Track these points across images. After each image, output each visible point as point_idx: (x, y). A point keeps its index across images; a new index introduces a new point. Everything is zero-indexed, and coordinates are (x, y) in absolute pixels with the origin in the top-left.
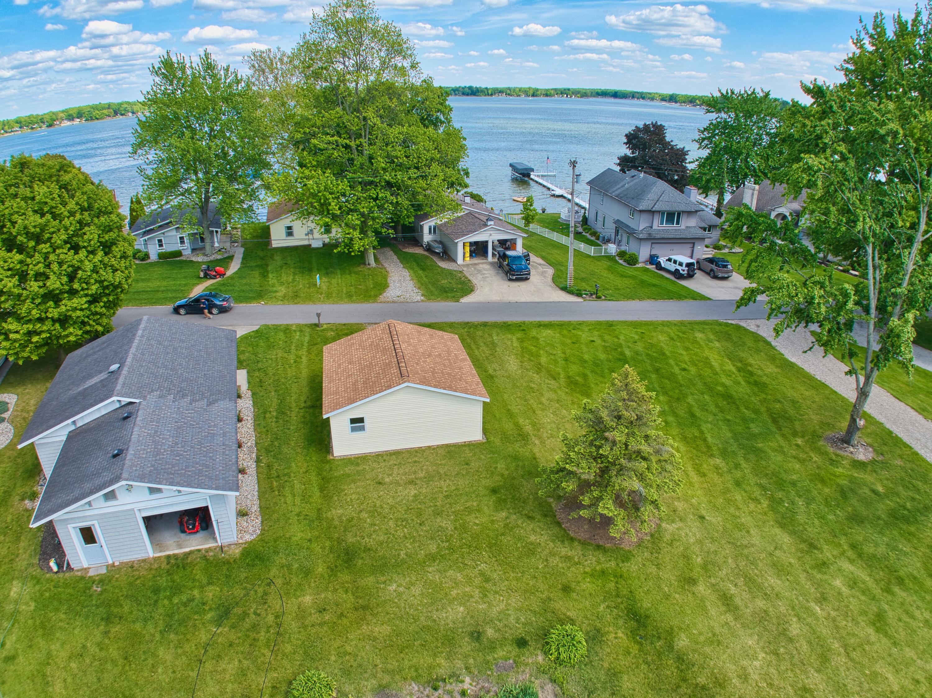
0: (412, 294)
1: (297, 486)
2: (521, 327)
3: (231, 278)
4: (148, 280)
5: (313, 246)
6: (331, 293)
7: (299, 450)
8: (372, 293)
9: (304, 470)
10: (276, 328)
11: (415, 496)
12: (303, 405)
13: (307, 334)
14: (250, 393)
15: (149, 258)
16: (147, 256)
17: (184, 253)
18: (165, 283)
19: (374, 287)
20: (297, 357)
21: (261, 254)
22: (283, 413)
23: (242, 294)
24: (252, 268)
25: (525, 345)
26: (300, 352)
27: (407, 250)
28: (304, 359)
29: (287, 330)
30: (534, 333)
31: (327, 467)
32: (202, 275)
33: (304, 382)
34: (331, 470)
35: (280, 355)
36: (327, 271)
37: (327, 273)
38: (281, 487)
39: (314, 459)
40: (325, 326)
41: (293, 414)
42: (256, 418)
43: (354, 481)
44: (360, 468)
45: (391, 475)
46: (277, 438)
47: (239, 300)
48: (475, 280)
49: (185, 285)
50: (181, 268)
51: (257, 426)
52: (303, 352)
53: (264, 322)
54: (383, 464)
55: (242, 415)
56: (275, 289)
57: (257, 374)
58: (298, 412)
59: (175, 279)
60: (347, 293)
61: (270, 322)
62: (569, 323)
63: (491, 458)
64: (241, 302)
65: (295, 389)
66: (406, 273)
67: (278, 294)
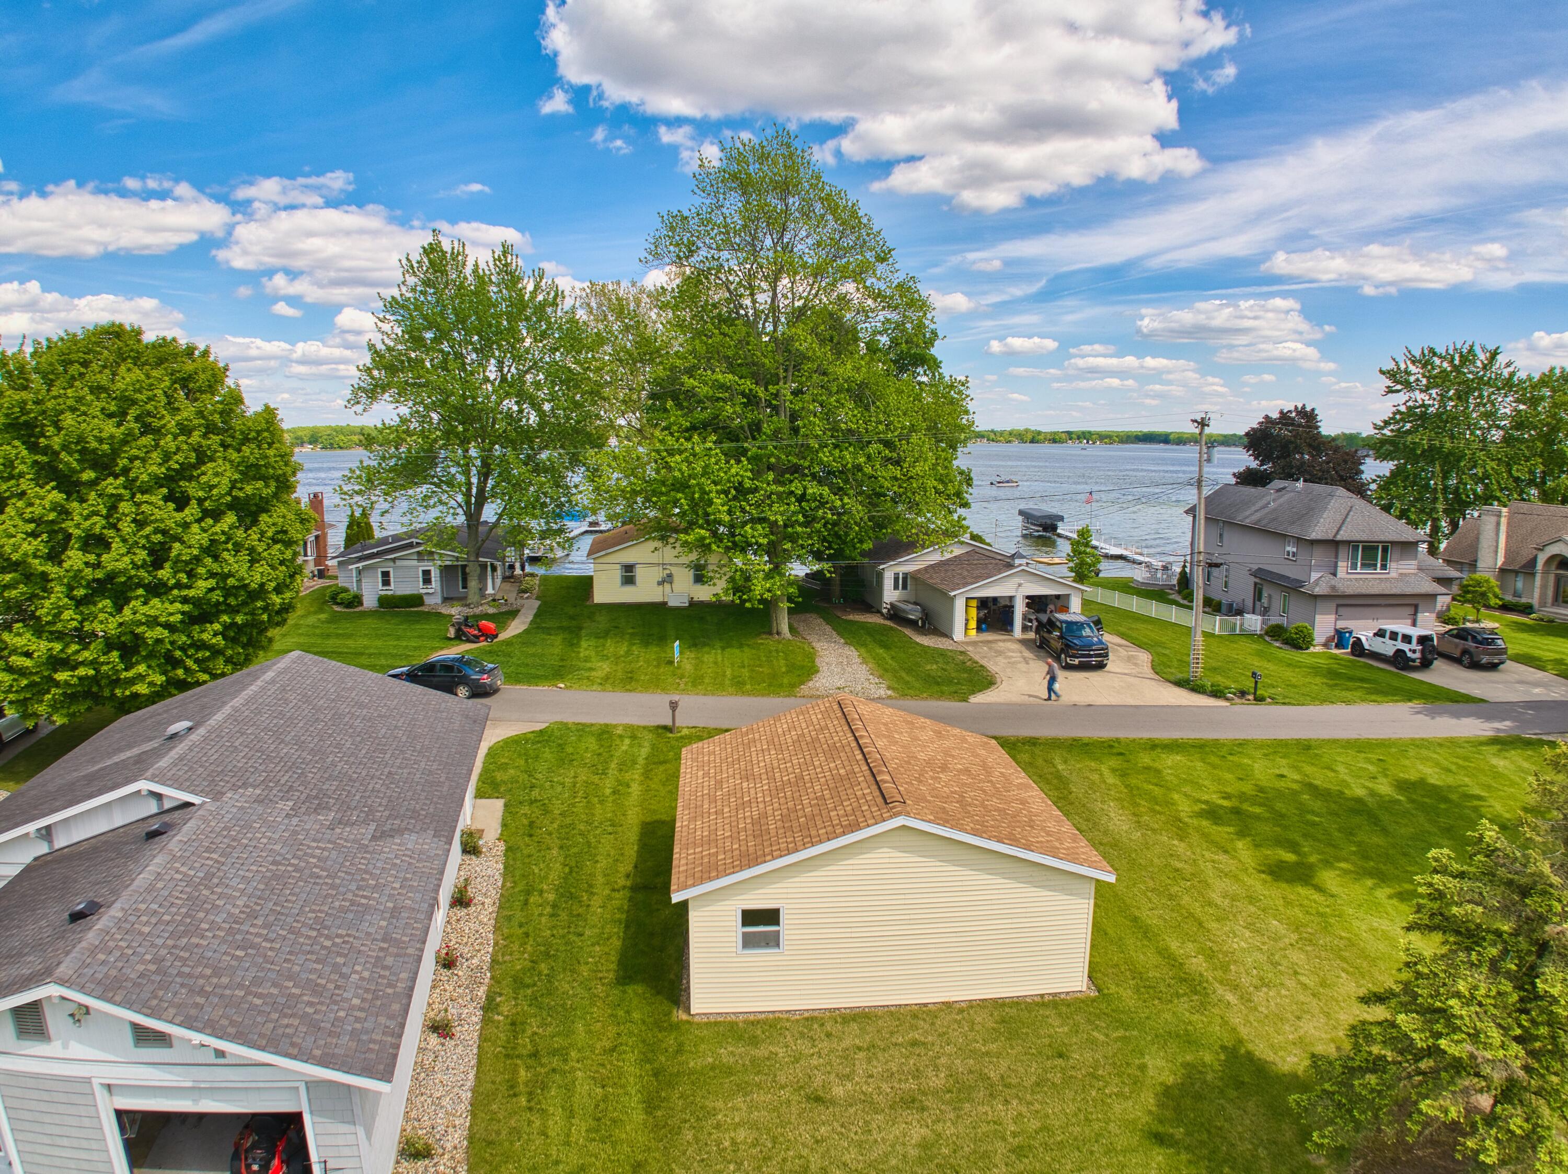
0: (866, 684)
1: (584, 1088)
2: (1110, 748)
3: (508, 643)
4: (349, 636)
5: (670, 604)
6: (702, 677)
7: (600, 989)
8: (785, 681)
9: (608, 1044)
10: (582, 729)
11: (924, 1145)
12: (622, 882)
13: (646, 744)
14: (502, 846)
15: (360, 604)
16: (357, 600)
17: (428, 600)
18: (379, 643)
19: (788, 672)
20: (620, 782)
21: (571, 611)
22: (572, 896)
23: (522, 670)
24: (548, 631)
25: (1133, 782)
26: (627, 776)
27: (851, 617)
28: (635, 789)
29: (605, 734)
30: (1145, 759)
31: (670, 1041)
32: (452, 633)
33: (632, 835)
34: (680, 1051)
35: (582, 778)
36: (695, 642)
37: (695, 645)
38: (539, 1085)
39: (636, 1015)
40: (685, 732)
41: (596, 902)
42: (505, 902)
43: (742, 1089)
44: (761, 1052)
45: (848, 1077)
46: (547, 955)
47: (515, 678)
48: (994, 666)
49: (415, 648)
50: (418, 622)
51: (502, 920)
52: (636, 775)
53: (558, 718)
54: (825, 1045)
55: (471, 892)
56: (589, 665)
57: (526, 809)
58: (609, 898)
59: (399, 638)
60: (734, 677)
61: (570, 718)
62: (1216, 743)
63: (1124, 1039)
64: (518, 681)
65: (606, 846)
66: (852, 653)
67: (593, 674)
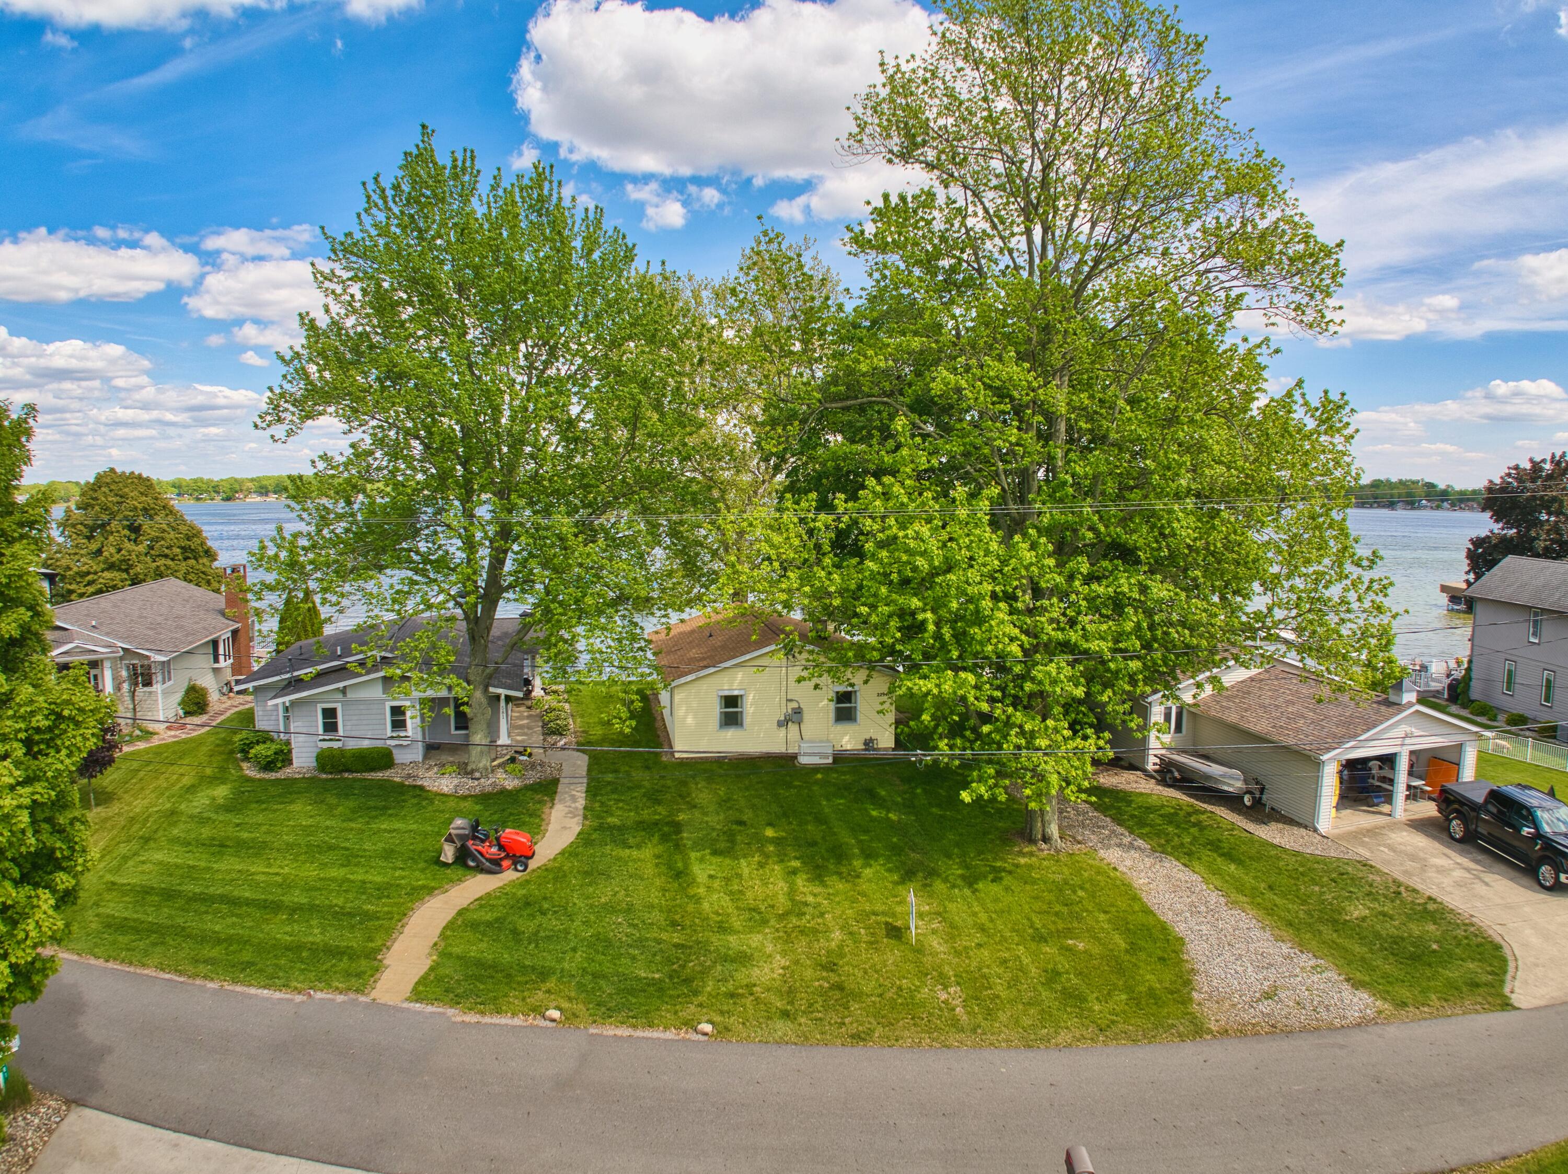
0: (1302, 975)
3: (555, 872)
5: (800, 759)
6: (984, 981)
8: (1152, 981)
15: (288, 761)
16: (283, 757)
17: (400, 757)
27: (1101, 781)
32: (449, 853)
47: (596, 994)
50: (383, 812)
60: (1049, 977)
66: (1187, 877)
67: (755, 973)
